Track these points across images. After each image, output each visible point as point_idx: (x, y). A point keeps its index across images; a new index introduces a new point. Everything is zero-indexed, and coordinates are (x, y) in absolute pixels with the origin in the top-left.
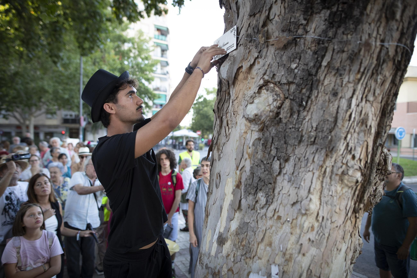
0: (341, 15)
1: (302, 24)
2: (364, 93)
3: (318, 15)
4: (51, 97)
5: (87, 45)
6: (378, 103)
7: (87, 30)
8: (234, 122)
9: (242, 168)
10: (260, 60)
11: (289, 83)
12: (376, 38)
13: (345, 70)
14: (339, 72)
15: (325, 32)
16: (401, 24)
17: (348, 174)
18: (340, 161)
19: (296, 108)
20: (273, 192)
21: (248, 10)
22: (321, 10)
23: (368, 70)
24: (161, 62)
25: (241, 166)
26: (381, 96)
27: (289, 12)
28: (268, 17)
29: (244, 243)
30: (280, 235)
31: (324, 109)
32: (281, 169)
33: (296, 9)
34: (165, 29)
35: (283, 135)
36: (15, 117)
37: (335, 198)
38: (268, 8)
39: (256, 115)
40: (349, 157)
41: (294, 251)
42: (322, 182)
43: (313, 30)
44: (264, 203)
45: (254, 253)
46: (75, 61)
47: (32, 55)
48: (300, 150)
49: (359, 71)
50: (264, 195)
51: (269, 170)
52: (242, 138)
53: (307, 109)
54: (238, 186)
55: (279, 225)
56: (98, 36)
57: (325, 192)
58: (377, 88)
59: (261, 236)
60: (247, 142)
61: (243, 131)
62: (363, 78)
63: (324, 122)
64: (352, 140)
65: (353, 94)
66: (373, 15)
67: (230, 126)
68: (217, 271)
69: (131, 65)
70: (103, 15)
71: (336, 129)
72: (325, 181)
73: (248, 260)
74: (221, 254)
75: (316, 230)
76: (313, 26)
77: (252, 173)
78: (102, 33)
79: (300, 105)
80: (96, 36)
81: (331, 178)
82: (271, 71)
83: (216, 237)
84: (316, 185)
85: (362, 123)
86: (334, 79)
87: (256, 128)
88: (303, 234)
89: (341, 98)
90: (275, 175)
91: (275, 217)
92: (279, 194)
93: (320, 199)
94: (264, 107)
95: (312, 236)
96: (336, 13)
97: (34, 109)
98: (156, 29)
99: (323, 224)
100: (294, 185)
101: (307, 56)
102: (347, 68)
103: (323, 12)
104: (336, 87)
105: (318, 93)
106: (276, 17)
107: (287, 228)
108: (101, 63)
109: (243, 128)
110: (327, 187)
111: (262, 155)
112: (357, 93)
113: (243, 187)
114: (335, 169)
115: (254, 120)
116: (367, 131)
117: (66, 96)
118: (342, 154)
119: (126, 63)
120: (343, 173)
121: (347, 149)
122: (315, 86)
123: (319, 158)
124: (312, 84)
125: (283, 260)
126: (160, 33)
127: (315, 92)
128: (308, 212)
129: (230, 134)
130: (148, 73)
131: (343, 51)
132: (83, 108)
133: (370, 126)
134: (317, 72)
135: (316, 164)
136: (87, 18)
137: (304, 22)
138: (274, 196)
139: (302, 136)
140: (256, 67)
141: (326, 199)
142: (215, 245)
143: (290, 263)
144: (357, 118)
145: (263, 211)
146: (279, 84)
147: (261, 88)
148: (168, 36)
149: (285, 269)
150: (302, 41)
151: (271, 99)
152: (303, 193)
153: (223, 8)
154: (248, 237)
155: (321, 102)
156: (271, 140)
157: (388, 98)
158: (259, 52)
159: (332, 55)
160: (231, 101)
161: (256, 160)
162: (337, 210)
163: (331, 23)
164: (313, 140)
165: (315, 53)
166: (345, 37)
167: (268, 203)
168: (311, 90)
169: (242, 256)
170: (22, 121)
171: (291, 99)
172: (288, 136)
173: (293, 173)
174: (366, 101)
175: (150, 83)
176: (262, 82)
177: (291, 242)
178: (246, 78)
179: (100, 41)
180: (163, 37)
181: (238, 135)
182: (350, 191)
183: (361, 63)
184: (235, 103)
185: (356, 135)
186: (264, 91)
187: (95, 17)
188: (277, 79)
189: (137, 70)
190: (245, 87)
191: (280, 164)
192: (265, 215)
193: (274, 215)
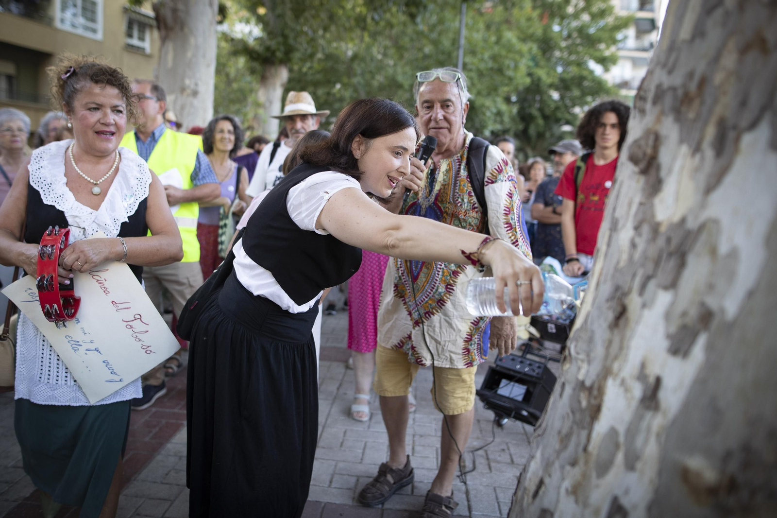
24: (637, 22)
69: (565, 33)
119: (556, 28)
130: (602, 46)
175: (607, 70)
189: (578, 41)
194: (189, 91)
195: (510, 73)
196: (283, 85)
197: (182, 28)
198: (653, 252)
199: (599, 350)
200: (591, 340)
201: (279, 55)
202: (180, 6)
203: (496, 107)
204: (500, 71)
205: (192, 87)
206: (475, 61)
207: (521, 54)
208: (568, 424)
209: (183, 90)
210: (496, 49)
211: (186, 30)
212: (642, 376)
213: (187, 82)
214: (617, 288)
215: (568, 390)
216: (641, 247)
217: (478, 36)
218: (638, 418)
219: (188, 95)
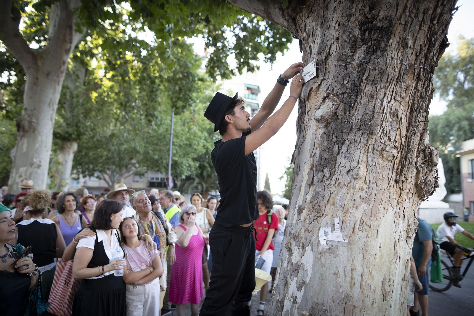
0: (374, 47)
1: (350, 56)
2: (392, 95)
3: (360, 49)
4: (141, 157)
5: (180, 104)
6: (406, 102)
7: (180, 89)
8: (308, 126)
9: (314, 155)
10: (324, 81)
11: (343, 93)
12: (397, 60)
13: (378, 81)
14: (374, 83)
15: (364, 58)
16: (415, 50)
17: (385, 150)
18: (379, 141)
19: (347, 109)
20: (335, 167)
21: (317, 50)
22: (362, 46)
23: (393, 80)
25: (313, 154)
26: (408, 97)
27: (342, 49)
28: (329, 53)
29: (316, 207)
30: (340, 196)
31: (365, 107)
32: (339, 150)
33: (346, 46)
34: (256, 88)
35: (340, 127)
36: (105, 180)
37: (378, 168)
38: (328, 48)
39: (322, 116)
40: (386, 138)
41: (350, 206)
42: (367, 156)
43: (357, 58)
44: (329, 175)
45: (323, 212)
46: (166, 121)
47: (128, 116)
48: (351, 136)
49: (387, 81)
50: (329, 170)
51: (331, 151)
52: (314, 135)
53: (355, 108)
54: (311, 169)
55: (340, 189)
56: (190, 95)
57: (370, 162)
58: (402, 91)
59: (327, 199)
60: (318, 137)
61: (314, 130)
62: (390, 85)
63: (366, 115)
64: (387, 126)
65: (385, 95)
66: (393, 46)
67: (306, 129)
68: (297, 234)
70: (196, 75)
71: (374, 119)
72: (369, 155)
73: (318, 219)
74: (300, 221)
75: (365, 190)
76: (357, 56)
77: (320, 156)
78: (193, 91)
79: (350, 106)
80: (188, 95)
81: (373, 153)
82: (331, 87)
83: (296, 210)
84: (363, 158)
85: (394, 115)
86: (371, 87)
87: (322, 125)
88: (355, 192)
89: (376, 98)
90: (336, 154)
91: (337, 184)
92: (339, 167)
93: (367, 168)
94: (327, 110)
95: (363, 194)
96: (370, 46)
97: (124, 170)
98: (246, 88)
99: (370, 186)
100: (349, 160)
101: (354, 75)
102: (379, 79)
103: (363, 47)
104: (373, 92)
105: (361, 97)
106: (334, 52)
107: (344, 190)
108: (191, 123)
109: (315, 128)
110: (371, 159)
111: (327, 143)
112: (387, 95)
113: (314, 169)
114: (375, 146)
115: (321, 120)
116: (399, 121)
117: (156, 157)
118: (380, 136)
120: (383, 150)
121: (384, 133)
122: (359, 93)
123: (364, 139)
124: (357, 92)
125: (343, 213)
126: (250, 92)
127: (359, 97)
128: (358, 177)
129: (306, 135)
131: (376, 69)
132: (172, 170)
133: (401, 118)
134: (360, 84)
135: (362, 144)
136: (180, 79)
137: (351, 54)
138: (335, 170)
139: (352, 126)
140: (322, 86)
141: (371, 168)
142: (296, 215)
143: (347, 214)
144: (388, 111)
145: (328, 182)
146: (337, 95)
147: (325, 99)
148: (259, 94)
149: (344, 220)
150: (350, 66)
151: (331, 105)
152: (354, 164)
153: (303, 52)
154: (318, 203)
155: (363, 103)
156: (332, 132)
157: (414, 99)
158: (324, 76)
159: (369, 73)
160: (306, 112)
161: (323, 147)
162: (381, 177)
163: (368, 53)
164: (359, 127)
165: (359, 72)
166: (376, 60)
167: (331, 175)
168: (357, 96)
169: (315, 216)
170: (110, 184)
171: (344, 103)
172: (343, 127)
173: (347, 152)
174: (395, 100)
176: (325, 95)
177: (347, 199)
178: (316, 95)
179: (192, 100)
180: (254, 96)
181: (311, 134)
182: (389, 164)
183: (388, 76)
184: (309, 113)
185: (389, 123)
186: (327, 101)
187: (188, 77)
188: (335, 91)
190: (315, 101)
191: (339, 147)
192: (330, 184)
193: (335, 183)
194: (35, 165)
195: (195, 147)
196: (74, 152)
197: (34, 132)
198: (292, 269)
199: (282, 292)
200: (279, 289)
201: (73, 136)
202: (34, 120)
203: (188, 163)
204: (190, 145)
205: (38, 163)
206: (178, 140)
207: (200, 138)
208: (276, 312)
209: (32, 165)
210: (188, 135)
211: (36, 132)
212: (292, 297)
213: (35, 160)
214: (285, 277)
215: (274, 303)
216: (289, 267)
217: (179, 129)
218: (293, 306)
219: (35, 167)
